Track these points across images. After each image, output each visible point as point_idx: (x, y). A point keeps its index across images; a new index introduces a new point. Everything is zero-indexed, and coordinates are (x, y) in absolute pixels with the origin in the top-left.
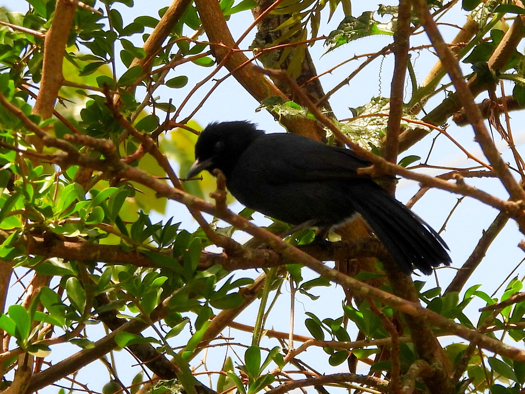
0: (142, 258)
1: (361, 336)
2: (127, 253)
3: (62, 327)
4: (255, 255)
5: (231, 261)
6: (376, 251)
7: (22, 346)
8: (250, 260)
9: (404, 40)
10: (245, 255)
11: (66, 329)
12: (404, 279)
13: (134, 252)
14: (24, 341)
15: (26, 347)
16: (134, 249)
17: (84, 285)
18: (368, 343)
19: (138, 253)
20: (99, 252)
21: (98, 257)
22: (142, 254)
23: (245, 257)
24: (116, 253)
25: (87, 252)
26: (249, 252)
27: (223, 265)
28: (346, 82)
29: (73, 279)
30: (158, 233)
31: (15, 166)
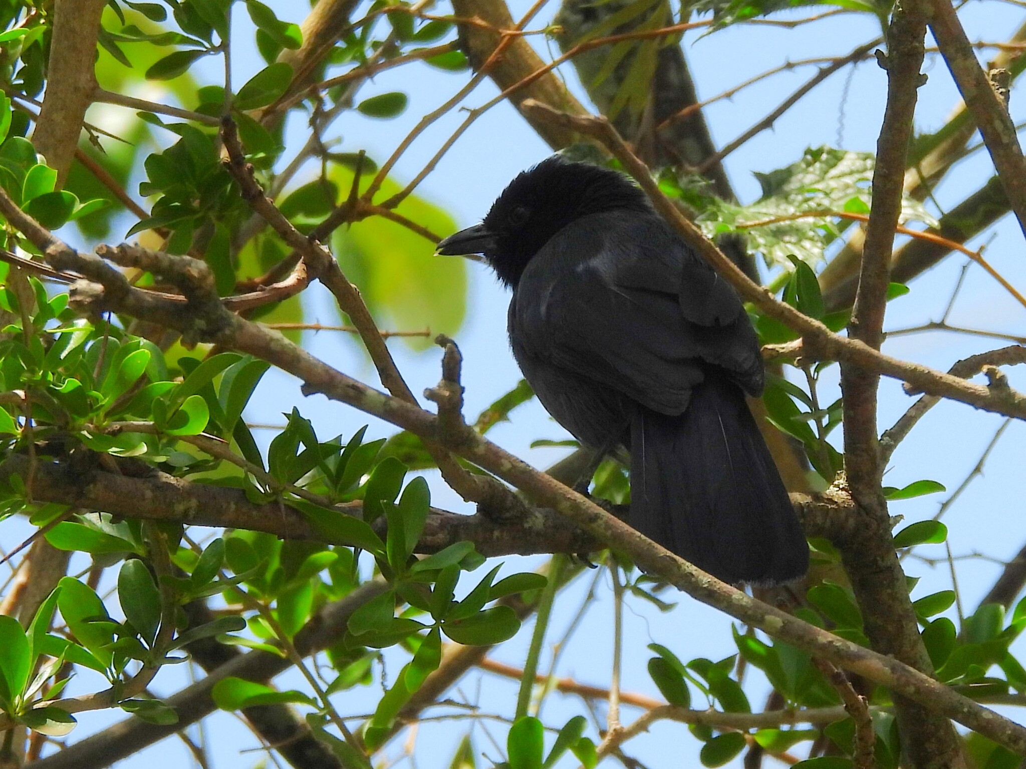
0: (293, 518)
1: (775, 702)
2: (258, 507)
3: (105, 673)
4: (550, 523)
5: (496, 534)
6: (828, 523)
7: (11, 712)
8: (538, 534)
9: (912, 43)
10: (527, 522)
11: (113, 677)
12: (889, 591)
13: (276, 503)
14: (17, 700)
15: (20, 714)
16: (274, 498)
17: (159, 577)
18: (791, 717)
19: (283, 507)
20: (194, 503)
21: (192, 513)
22: (292, 510)
23: (526, 526)
24: (233, 506)
25: (168, 500)
26: (537, 514)
27: (476, 542)
28: (768, 123)
29: (134, 563)
30: (331, 463)
31: (5, 292)
